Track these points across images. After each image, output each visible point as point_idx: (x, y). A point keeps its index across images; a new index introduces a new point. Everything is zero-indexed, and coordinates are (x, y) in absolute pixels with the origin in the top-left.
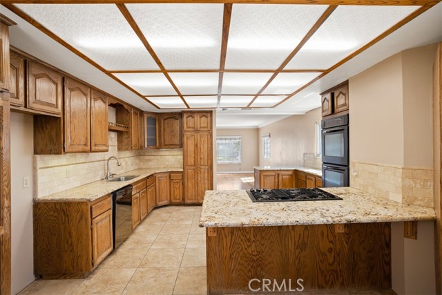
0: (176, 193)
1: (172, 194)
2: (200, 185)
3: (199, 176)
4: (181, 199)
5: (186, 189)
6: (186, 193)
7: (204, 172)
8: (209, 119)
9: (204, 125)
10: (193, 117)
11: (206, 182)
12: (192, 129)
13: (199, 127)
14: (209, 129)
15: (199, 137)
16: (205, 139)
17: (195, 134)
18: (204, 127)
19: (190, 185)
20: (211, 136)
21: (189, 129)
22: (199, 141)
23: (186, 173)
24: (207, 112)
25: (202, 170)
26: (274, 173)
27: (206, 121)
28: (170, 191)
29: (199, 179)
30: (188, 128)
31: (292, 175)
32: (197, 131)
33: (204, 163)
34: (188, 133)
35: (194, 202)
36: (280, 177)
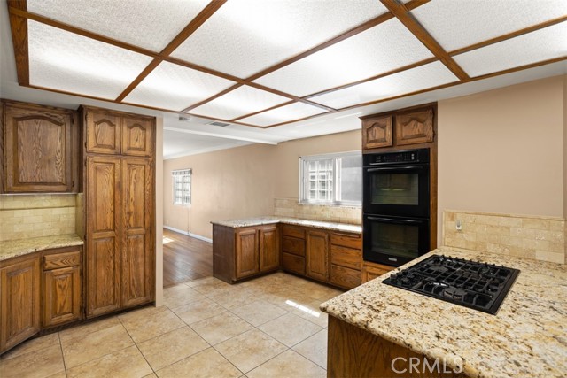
0: (60, 300)
1: (49, 306)
2: (126, 270)
3: (125, 250)
4: (77, 309)
5: (91, 284)
6: (91, 293)
7: (136, 241)
8: (149, 133)
9: (137, 145)
10: (111, 125)
11: (140, 260)
12: (108, 151)
13: (125, 146)
14: (148, 153)
15: (125, 169)
16: (138, 172)
17: (117, 163)
18: (136, 149)
19: (102, 273)
20: (153, 167)
21: (101, 150)
22: (125, 176)
23: (91, 249)
24: (144, 118)
25: (132, 238)
26: (253, 231)
27: (142, 137)
28: (42, 298)
29: (125, 257)
30: (98, 146)
31: (274, 231)
32: (120, 155)
33: (136, 221)
34: (97, 158)
35: (112, 308)
36: (262, 236)
